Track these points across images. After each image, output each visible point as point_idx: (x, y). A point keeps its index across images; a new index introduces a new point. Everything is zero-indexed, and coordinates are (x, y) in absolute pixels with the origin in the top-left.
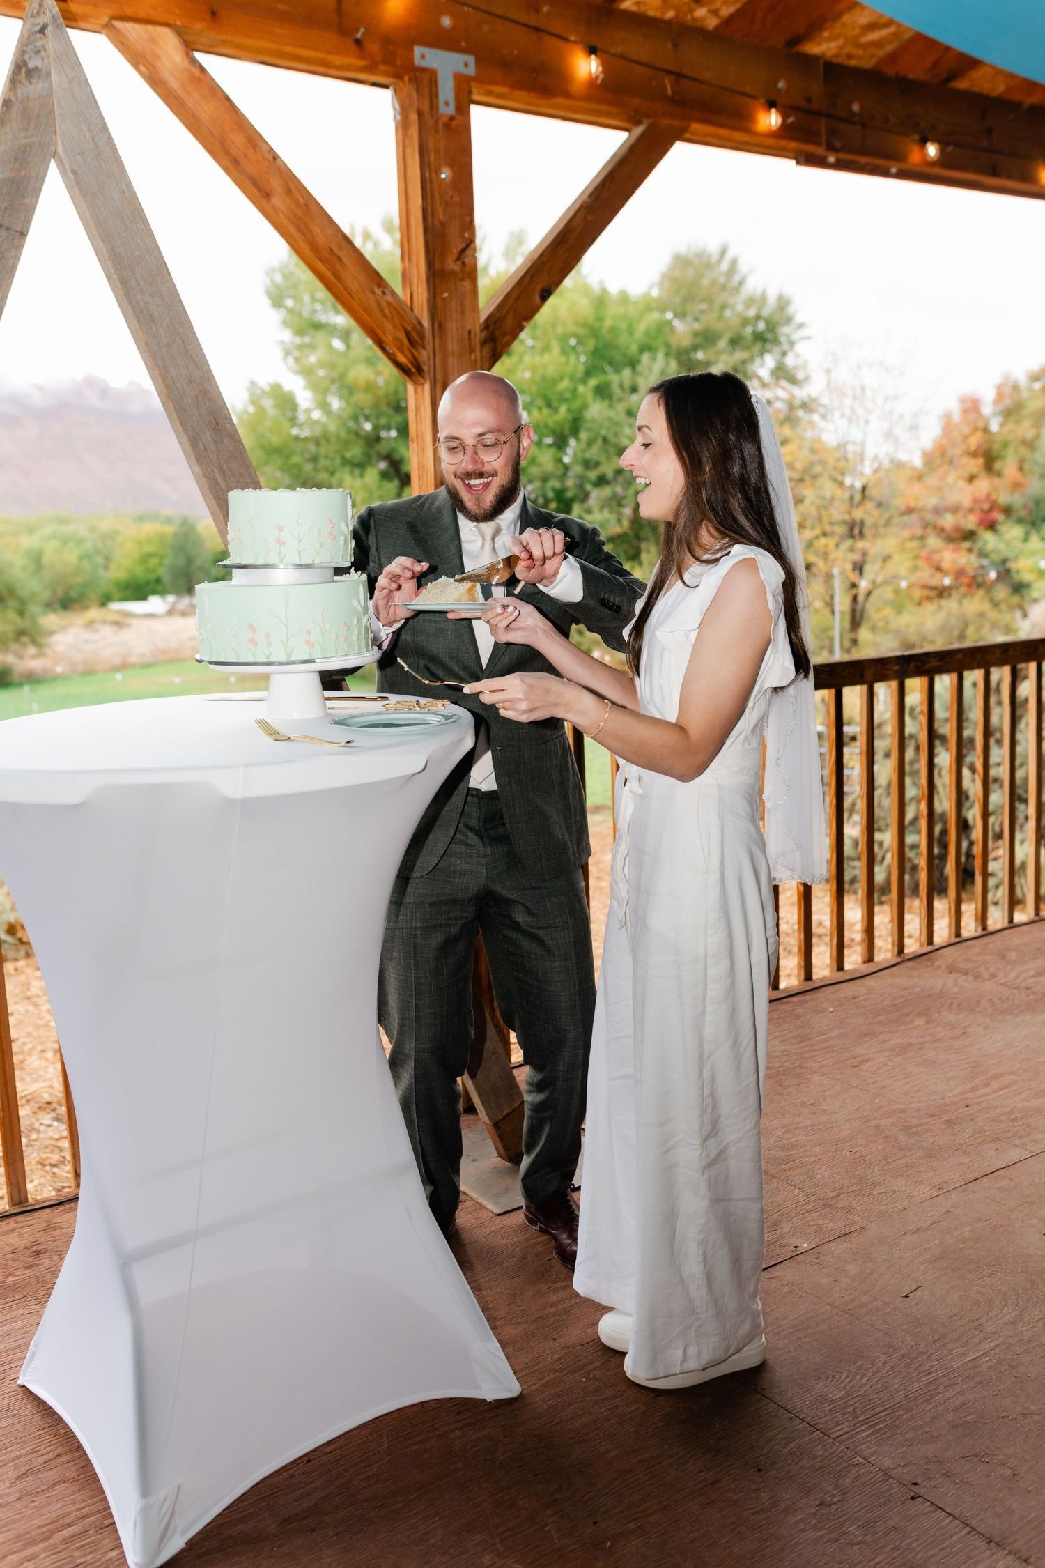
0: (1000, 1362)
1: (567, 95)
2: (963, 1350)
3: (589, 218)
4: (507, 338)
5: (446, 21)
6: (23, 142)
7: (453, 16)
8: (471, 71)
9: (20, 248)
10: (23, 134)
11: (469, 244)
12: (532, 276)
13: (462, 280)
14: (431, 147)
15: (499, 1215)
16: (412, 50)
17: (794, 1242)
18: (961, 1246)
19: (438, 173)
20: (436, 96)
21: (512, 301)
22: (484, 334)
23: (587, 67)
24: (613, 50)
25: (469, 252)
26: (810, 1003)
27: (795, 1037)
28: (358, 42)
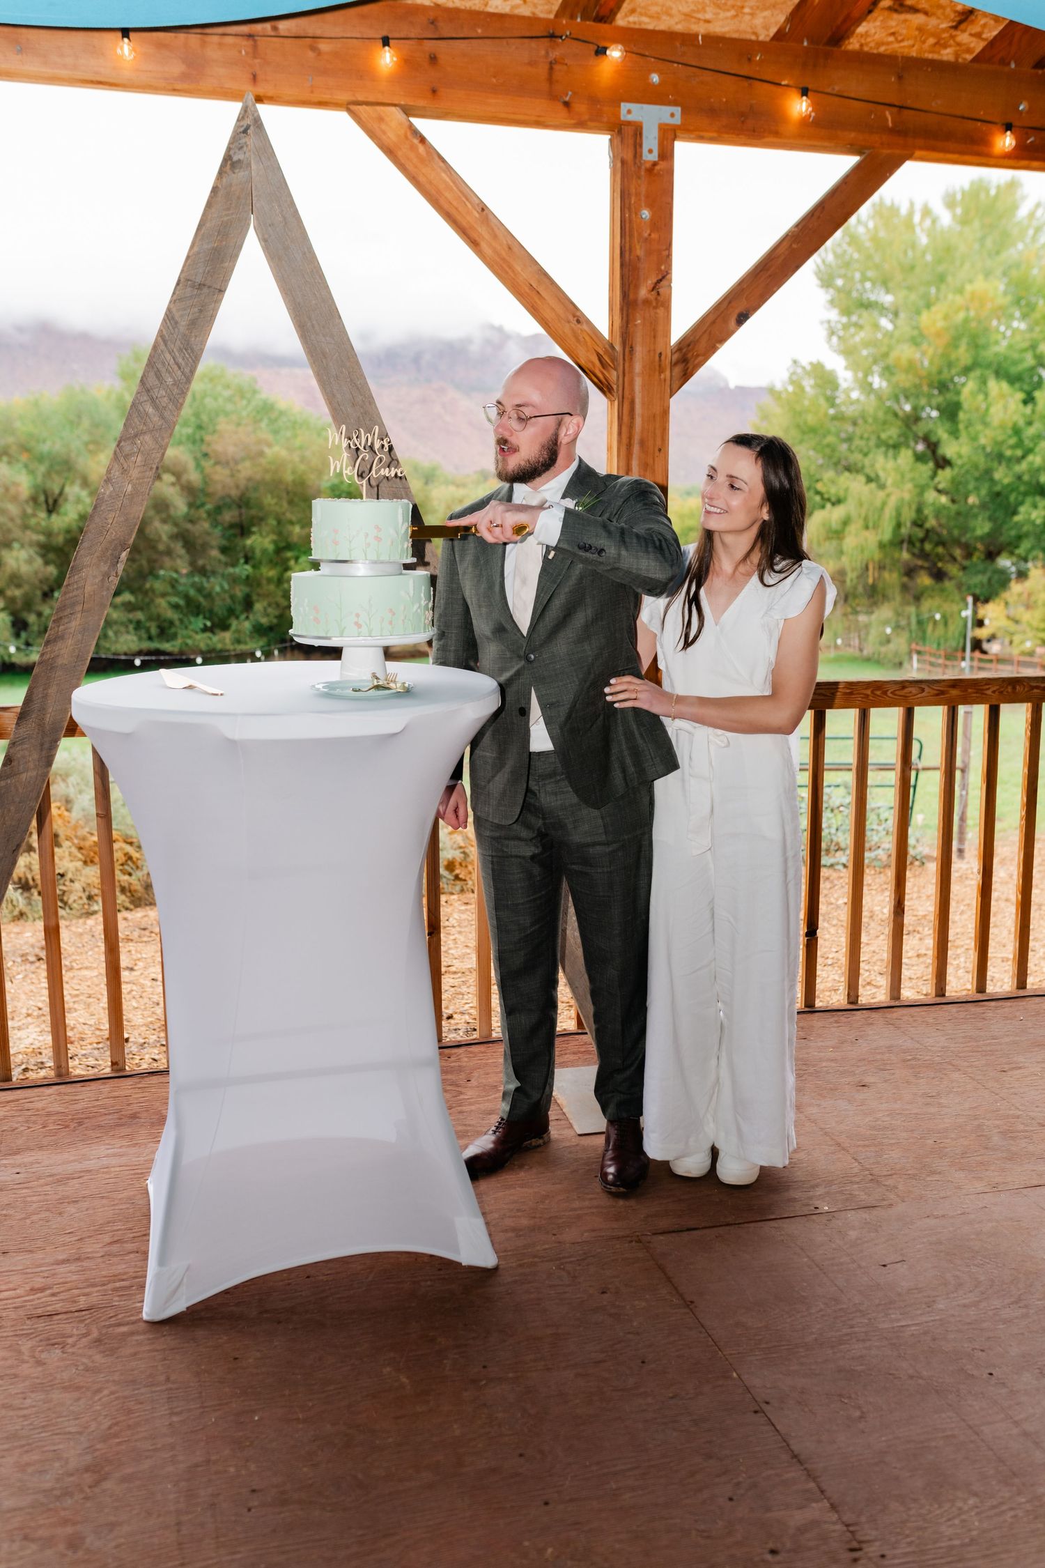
0: (925, 1333)
1: (777, 134)
2: (900, 1317)
3: (794, 246)
4: (700, 358)
5: (655, 78)
6: (225, 219)
7: (660, 73)
8: (677, 120)
9: (219, 301)
10: (224, 213)
11: (664, 277)
12: (730, 302)
13: (656, 308)
14: (633, 191)
15: (580, 1135)
16: (619, 107)
17: (817, 1203)
18: (973, 1237)
19: (637, 212)
20: (641, 146)
21: (708, 324)
22: (675, 357)
23: (800, 107)
24: (829, 90)
25: (662, 283)
26: (1006, 1010)
27: (964, 1037)
28: (567, 104)
